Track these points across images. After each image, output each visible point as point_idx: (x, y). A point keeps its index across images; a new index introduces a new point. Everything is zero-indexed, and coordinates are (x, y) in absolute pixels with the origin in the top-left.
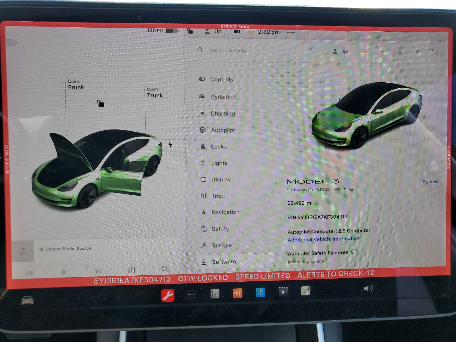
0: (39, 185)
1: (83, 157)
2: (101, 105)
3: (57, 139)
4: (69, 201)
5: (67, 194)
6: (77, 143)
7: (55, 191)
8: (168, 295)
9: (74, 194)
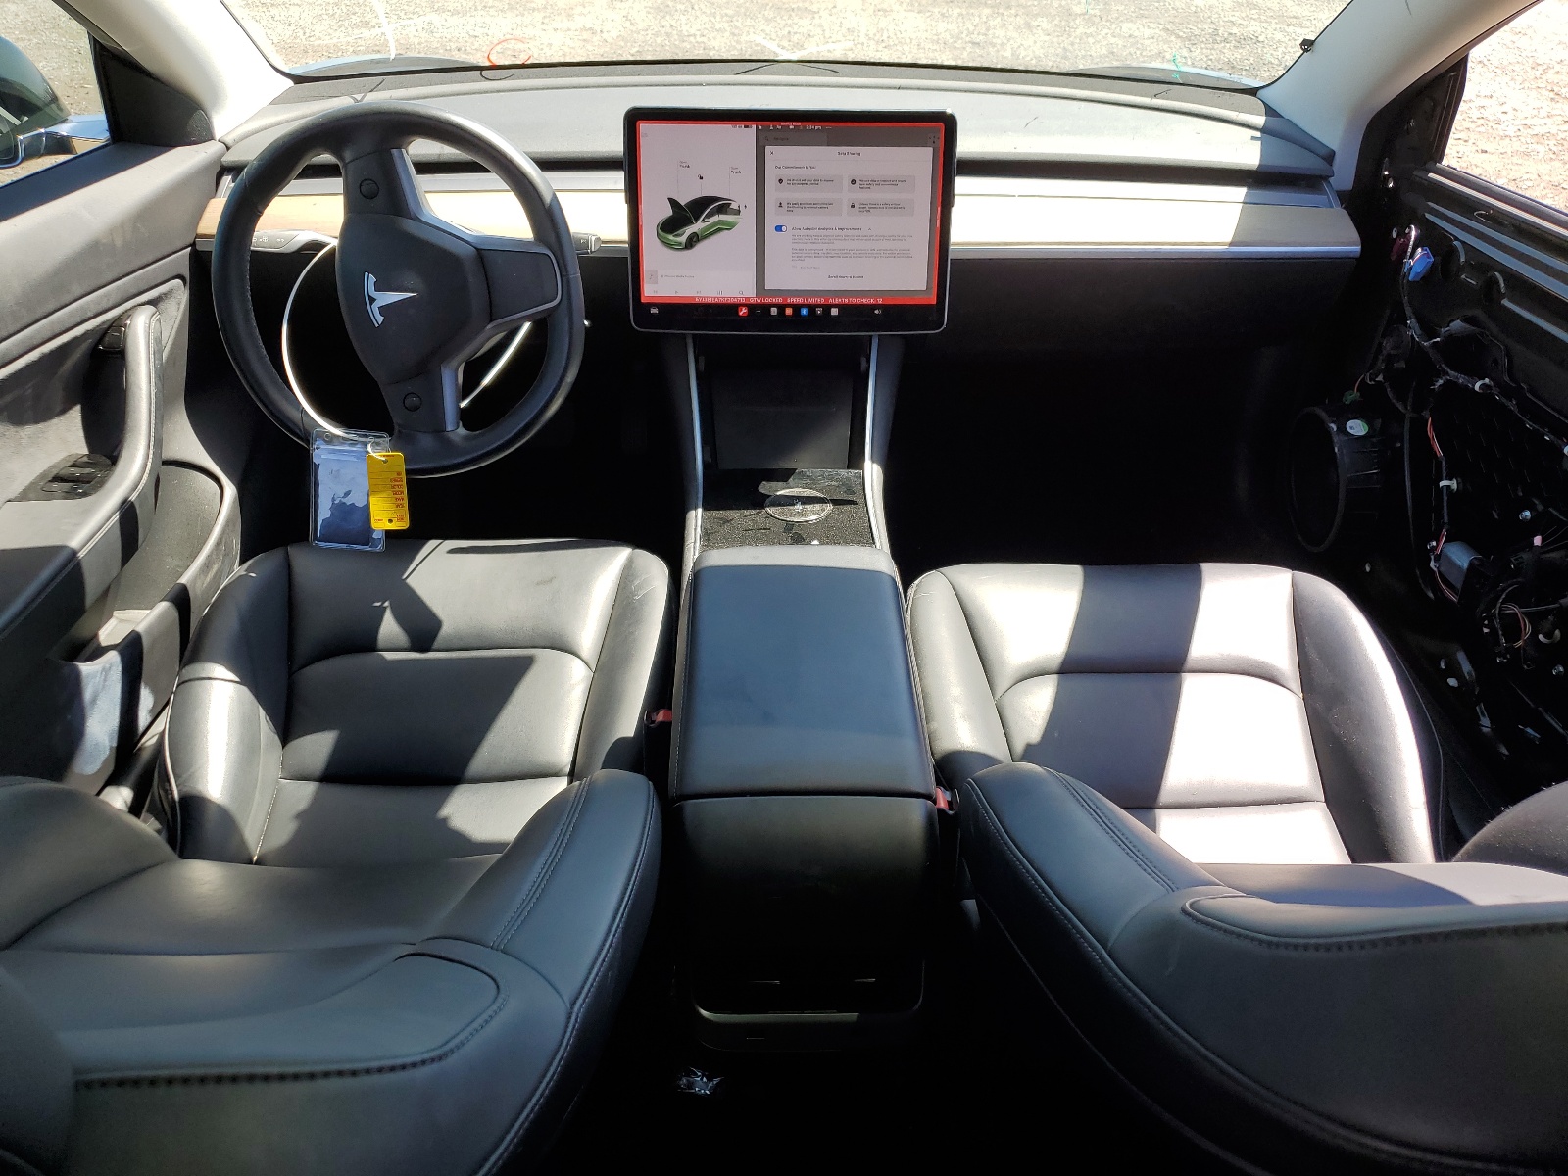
0: (660, 232)
1: (690, 214)
2: (701, 178)
3: (673, 202)
4: (680, 244)
5: (679, 239)
6: (687, 204)
7: (671, 237)
8: (743, 311)
9: (683, 239)
